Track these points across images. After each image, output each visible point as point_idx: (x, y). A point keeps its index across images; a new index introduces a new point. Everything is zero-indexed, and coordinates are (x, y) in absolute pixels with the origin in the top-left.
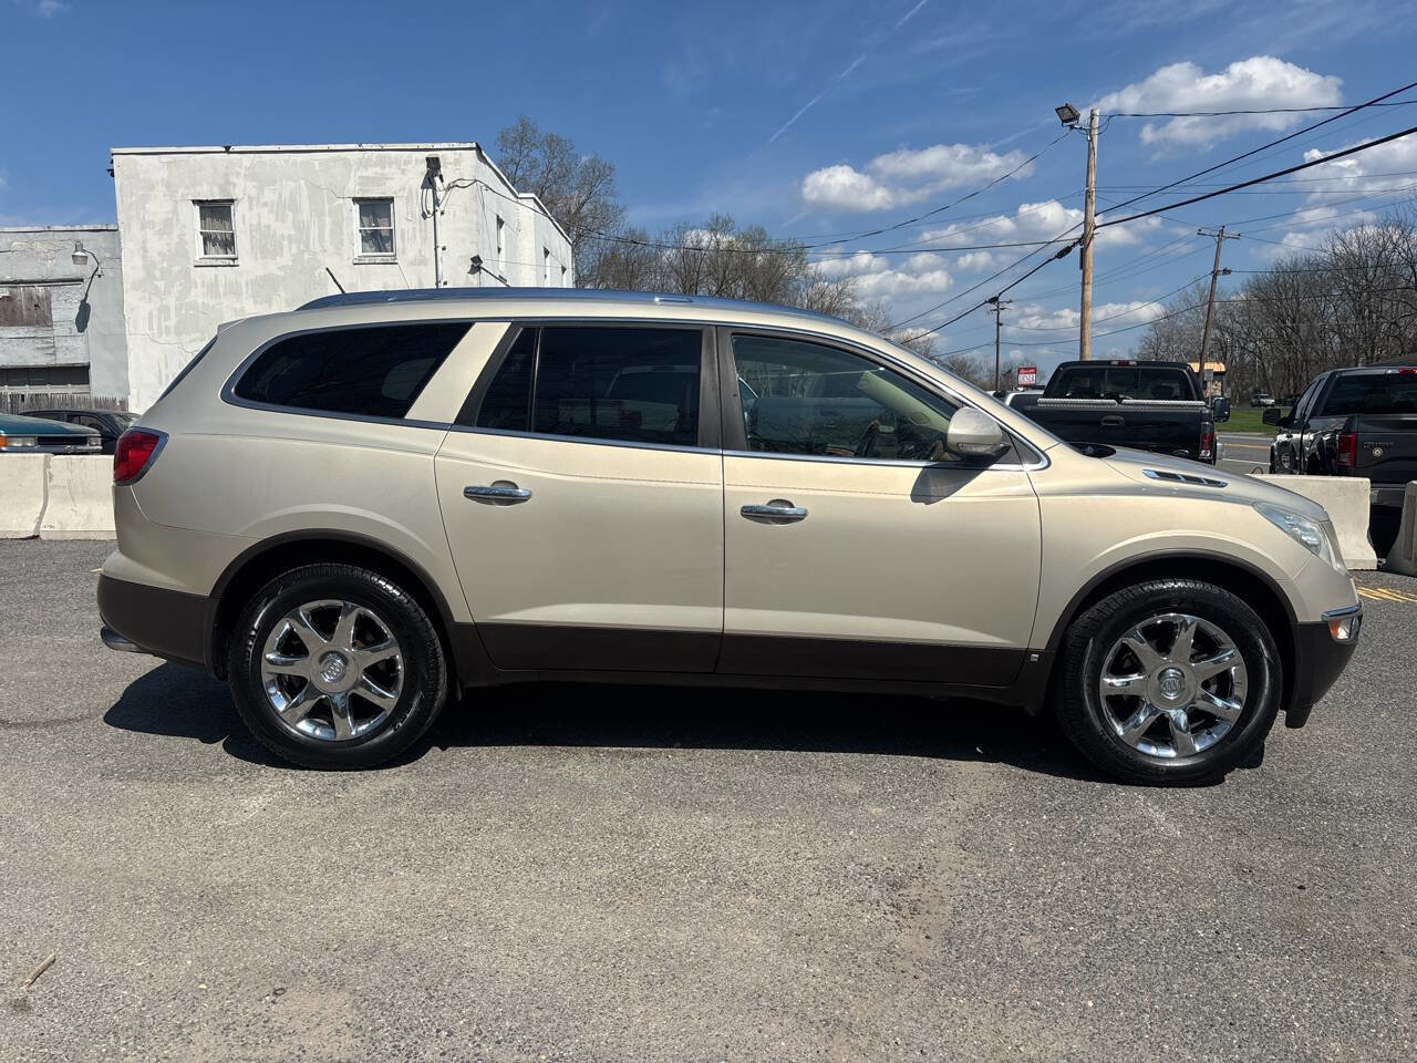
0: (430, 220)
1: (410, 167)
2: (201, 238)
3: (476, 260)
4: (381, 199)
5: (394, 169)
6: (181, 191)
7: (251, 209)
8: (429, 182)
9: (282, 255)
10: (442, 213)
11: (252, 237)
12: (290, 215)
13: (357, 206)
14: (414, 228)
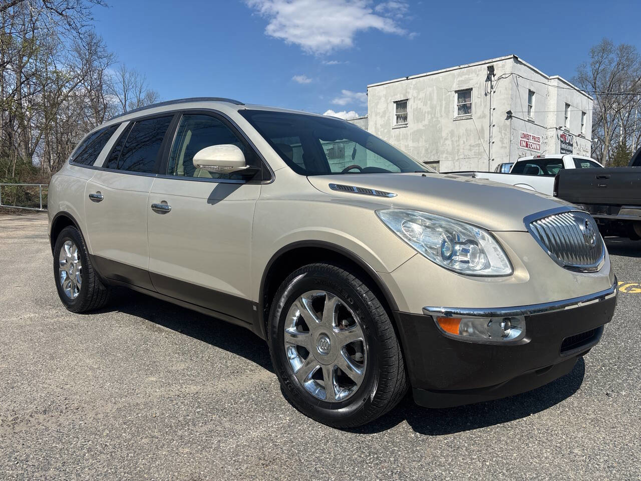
0: (488, 96)
1: (481, 72)
2: (396, 117)
3: (509, 113)
4: (467, 90)
5: (474, 75)
6: (390, 98)
7: (414, 102)
8: (489, 79)
9: (424, 120)
10: (494, 92)
11: (414, 114)
12: (429, 102)
13: (457, 94)
14: (481, 101)
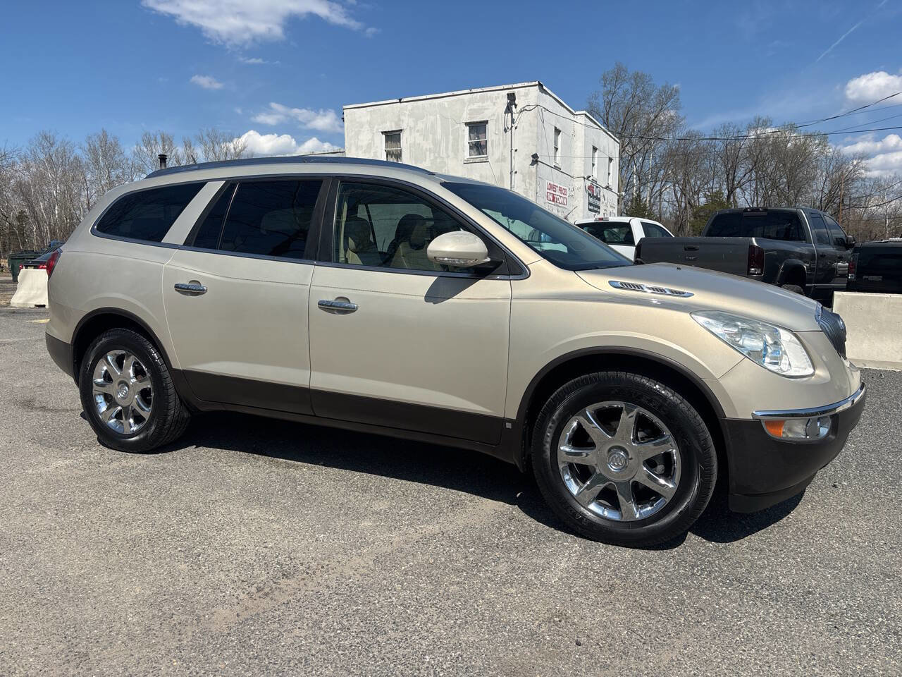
0: (509, 133)
1: (498, 100)
2: (385, 153)
3: (535, 156)
4: (481, 122)
5: (489, 103)
6: (376, 127)
7: (411, 135)
8: (509, 110)
9: (425, 161)
10: (516, 128)
11: (410, 151)
12: (431, 136)
13: (468, 128)
14: (499, 139)
